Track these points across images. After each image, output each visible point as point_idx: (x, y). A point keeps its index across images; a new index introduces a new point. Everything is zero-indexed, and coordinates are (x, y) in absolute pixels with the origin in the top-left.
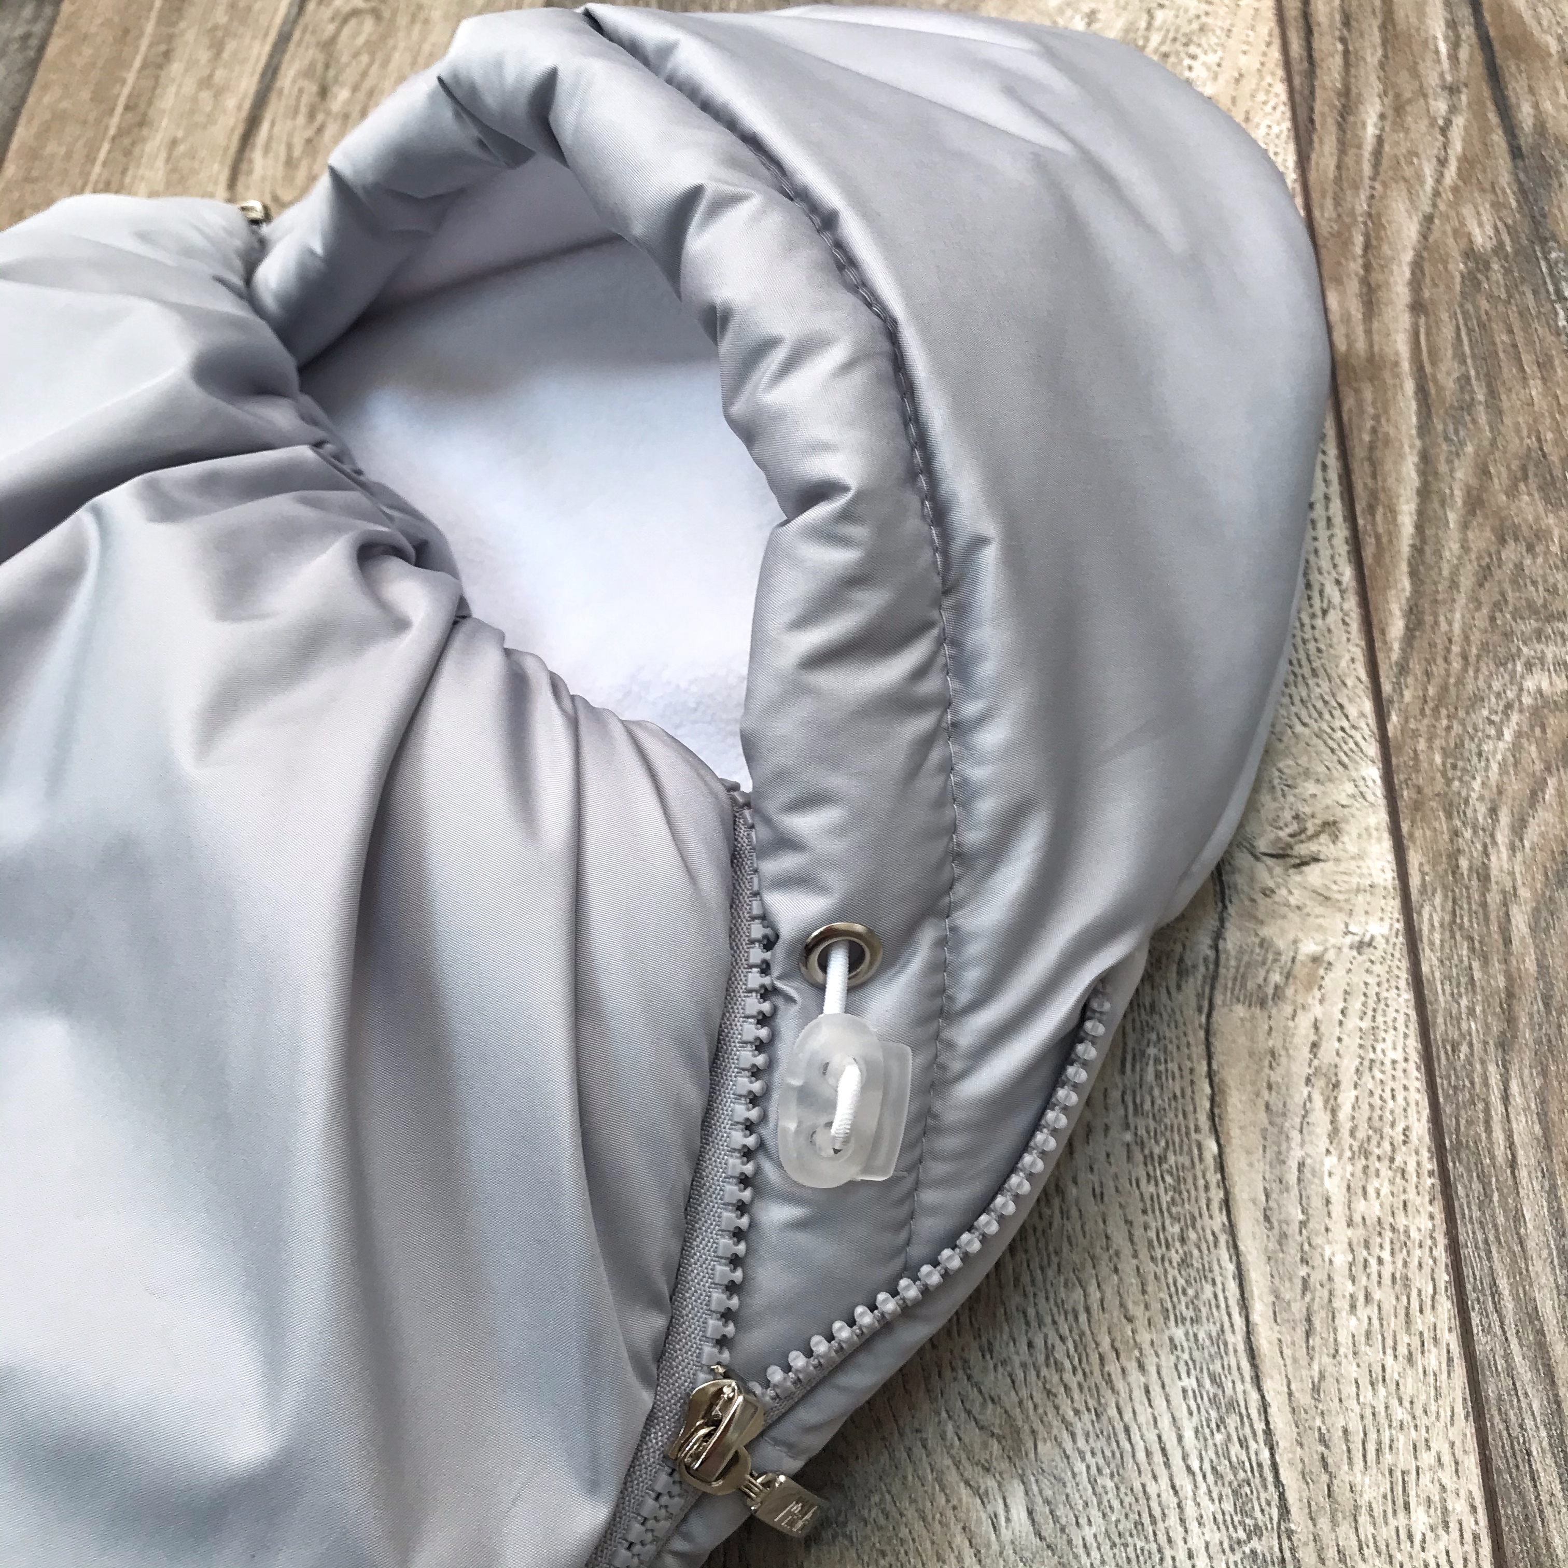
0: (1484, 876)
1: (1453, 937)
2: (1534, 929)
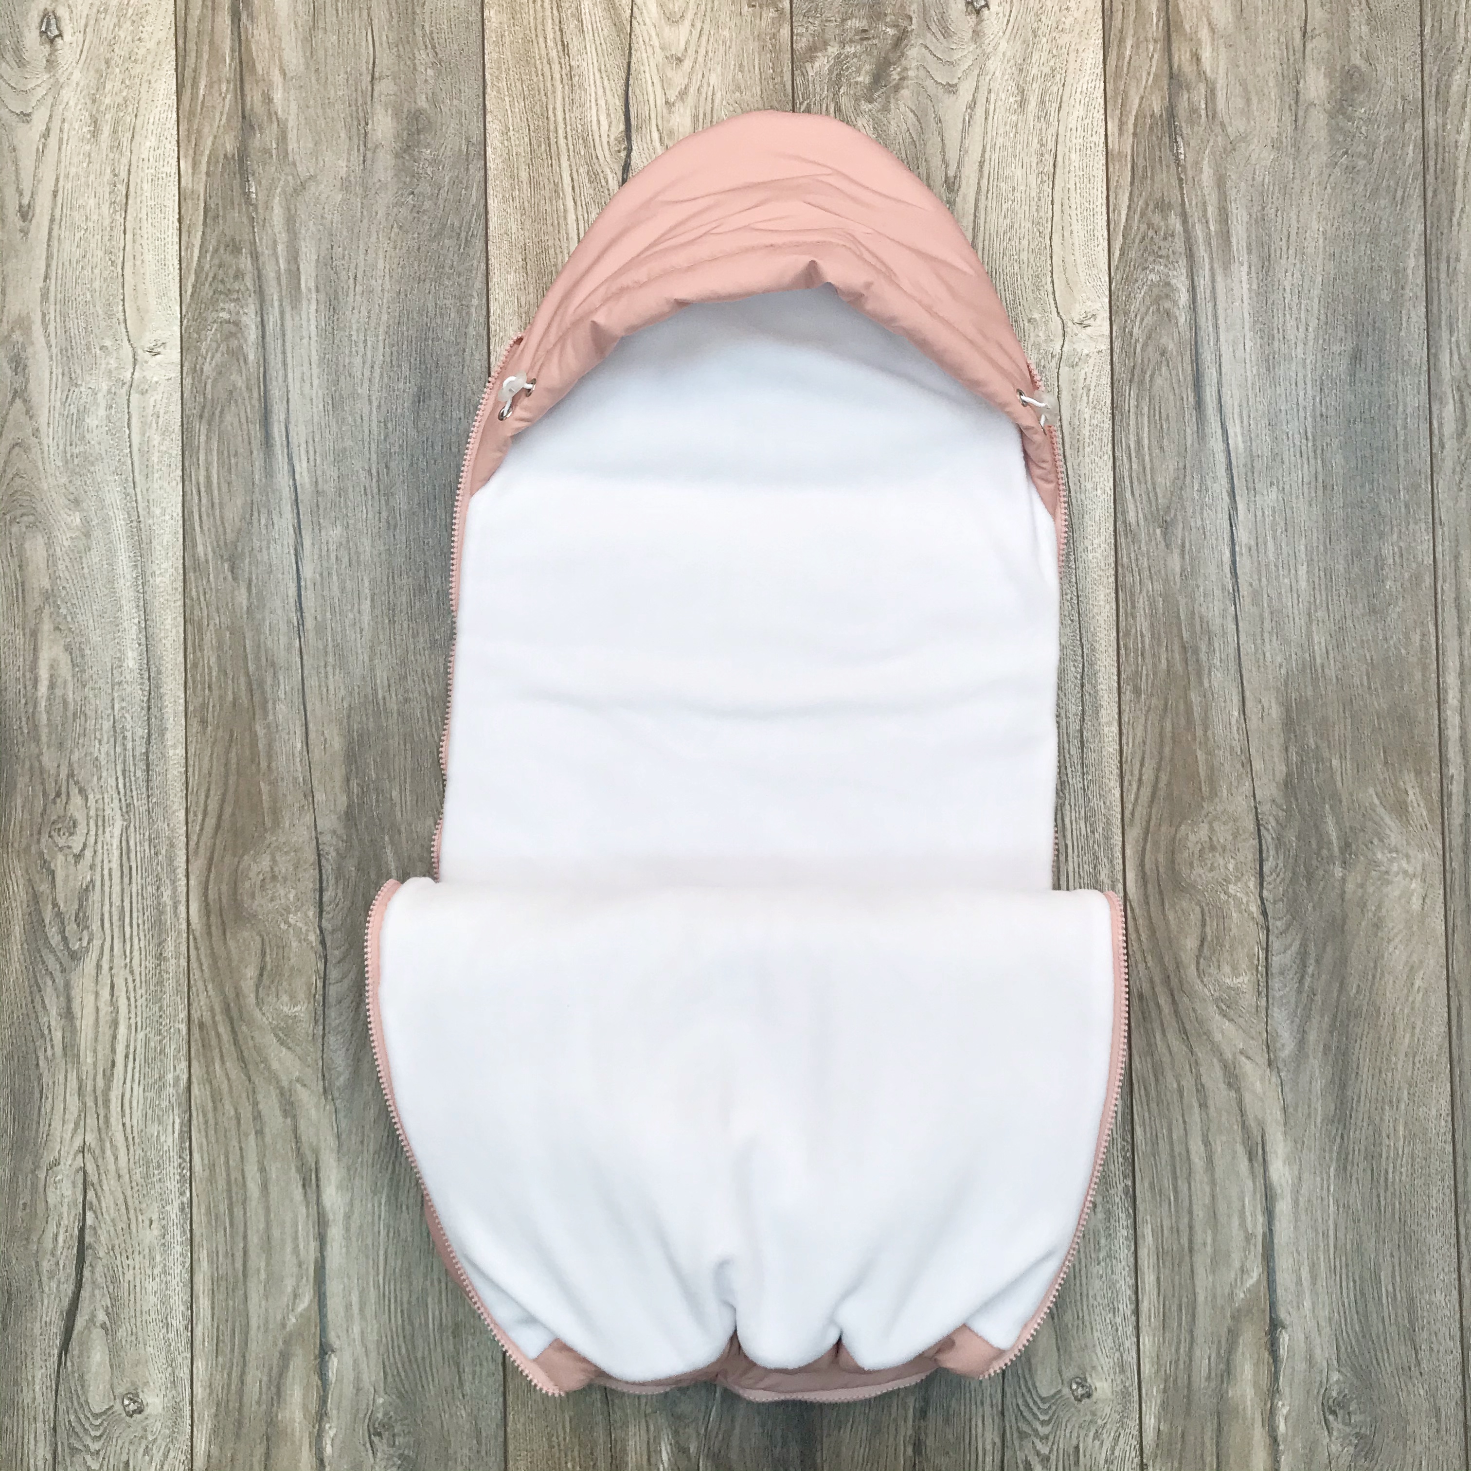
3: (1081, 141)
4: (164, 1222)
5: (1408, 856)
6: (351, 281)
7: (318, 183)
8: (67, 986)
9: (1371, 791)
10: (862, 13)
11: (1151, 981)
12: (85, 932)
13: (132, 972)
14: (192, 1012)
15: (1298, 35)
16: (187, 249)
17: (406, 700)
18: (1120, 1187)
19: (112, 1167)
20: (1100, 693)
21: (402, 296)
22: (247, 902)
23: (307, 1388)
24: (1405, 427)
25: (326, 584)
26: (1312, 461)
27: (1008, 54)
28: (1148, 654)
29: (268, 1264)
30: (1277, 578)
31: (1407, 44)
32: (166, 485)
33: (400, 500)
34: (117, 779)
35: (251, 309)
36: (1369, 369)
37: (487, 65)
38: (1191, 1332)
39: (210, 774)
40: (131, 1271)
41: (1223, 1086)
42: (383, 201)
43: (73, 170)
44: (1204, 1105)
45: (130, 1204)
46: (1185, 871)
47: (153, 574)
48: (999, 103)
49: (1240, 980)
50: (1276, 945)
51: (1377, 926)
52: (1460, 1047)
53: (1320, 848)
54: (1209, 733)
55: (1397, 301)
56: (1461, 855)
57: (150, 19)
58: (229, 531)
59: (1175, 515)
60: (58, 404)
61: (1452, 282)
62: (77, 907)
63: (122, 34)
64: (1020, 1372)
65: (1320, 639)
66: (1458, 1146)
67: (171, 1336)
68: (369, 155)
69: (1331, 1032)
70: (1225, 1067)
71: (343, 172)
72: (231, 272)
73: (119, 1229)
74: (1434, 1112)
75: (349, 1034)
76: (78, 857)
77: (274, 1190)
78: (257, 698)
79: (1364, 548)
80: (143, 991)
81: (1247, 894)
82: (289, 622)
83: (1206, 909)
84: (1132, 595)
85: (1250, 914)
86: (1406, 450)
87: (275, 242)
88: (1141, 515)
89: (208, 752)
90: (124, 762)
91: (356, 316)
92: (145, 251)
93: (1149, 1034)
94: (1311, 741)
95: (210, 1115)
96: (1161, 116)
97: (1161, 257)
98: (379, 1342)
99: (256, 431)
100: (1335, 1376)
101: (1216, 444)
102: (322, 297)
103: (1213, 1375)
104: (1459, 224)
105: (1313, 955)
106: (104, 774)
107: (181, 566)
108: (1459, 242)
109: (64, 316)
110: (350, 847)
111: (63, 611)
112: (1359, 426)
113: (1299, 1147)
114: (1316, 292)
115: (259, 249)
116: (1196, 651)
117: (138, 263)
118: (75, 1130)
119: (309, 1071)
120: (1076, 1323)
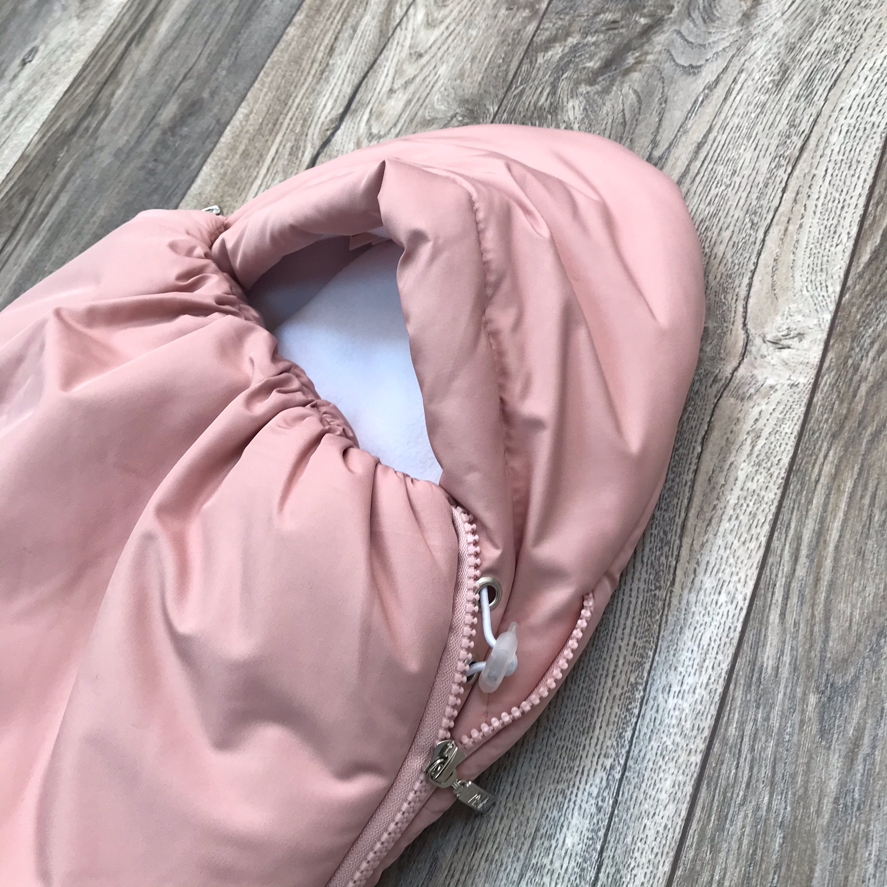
0: (856, 368)
1: (832, 390)
2: (868, 393)
7: (102, 152)
10: (619, 7)
27: (781, 34)
42: (133, 166)
48: (749, 83)
87: (49, 192)
102: (49, 235)
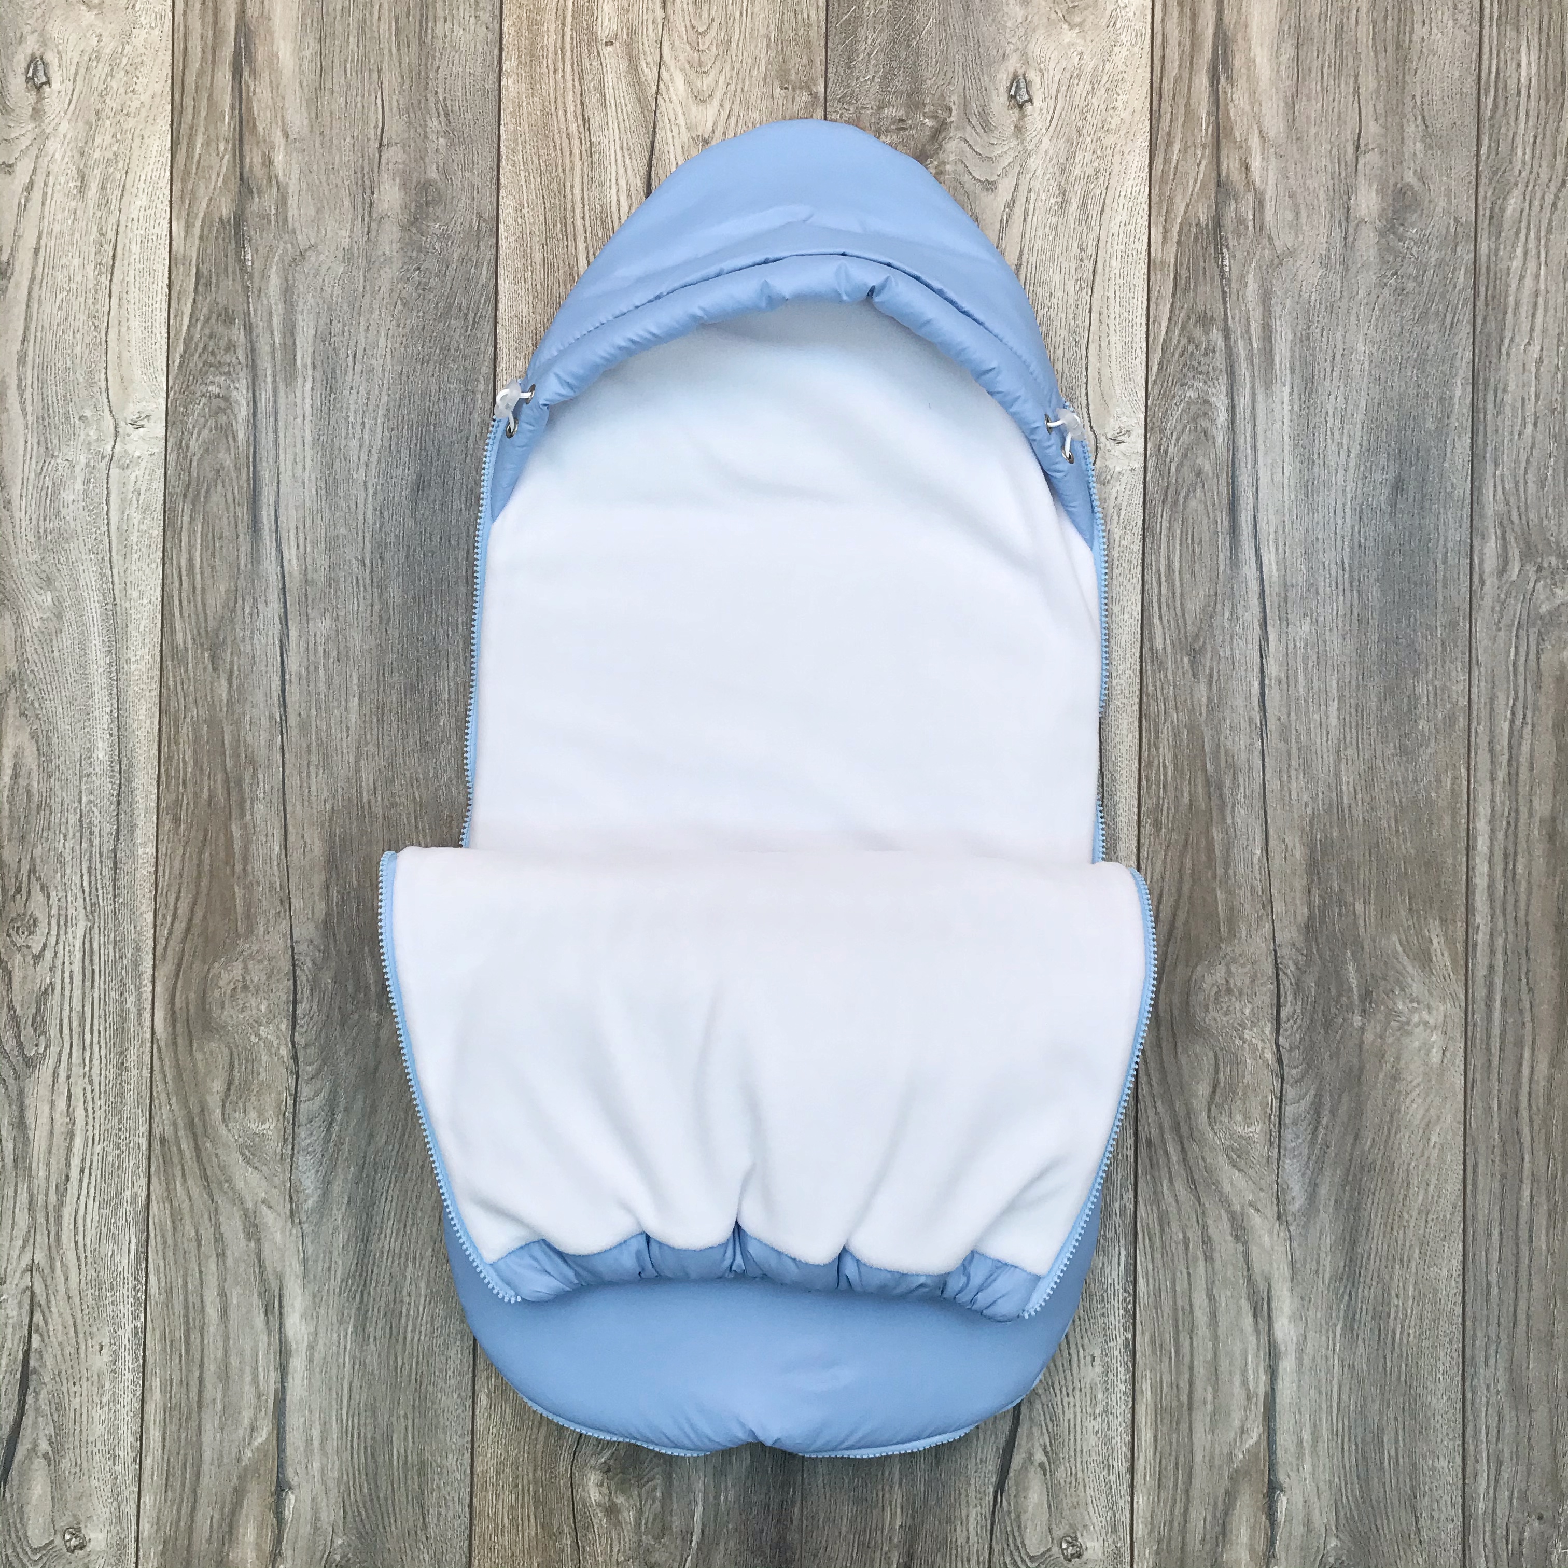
3: (1123, 247)
4: (115, 1347)
5: (1429, 1008)
6: (350, 359)
7: (319, 254)
8: (21, 1093)
9: (1395, 938)
10: (900, 101)
11: (1161, 1128)
12: (42, 1037)
13: (91, 1082)
14: (154, 1126)
15: (1350, 150)
16: (176, 317)
17: (393, 805)
18: (1120, 1340)
19: (62, 1288)
20: (1119, 825)
21: (404, 377)
22: (216, 1013)
23: (261, 1526)
24: (1445, 562)
25: (312, 678)
26: (1348, 593)
27: (1051, 153)
28: (1170, 788)
29: (224, 1395)
30: (1307, 713)
31: (1462, 166)
32: (145, 567)
33: (395, 591)
34: (82, 876)
35: (243, 383)
36: (1411, 500)
37: (503, 137)
38: (1187, 1492)
39: (181, 875)
40: (78, 1400)
41: (1229, 1238)
42: (387, 275)
43: (57, 228)
44: (1209, 1258)
45: (79, 1328)
46: (1199, 1013)
47: (128, 661)
48: (1039, 204)
49: (1252, 1129)
50: (1291, 1093)
51: (1395, 1077)
52: (1475, 1205)
53: (1340, 995)
54: (1231, 872)
55: (1441, 431)
56: (1483, 1006)
57: (145, 70)
58: (210, 618)
59: (1204, 643)
60: (32, 475)
61: (1499, 413)
62: (34, 1011)
63: (114, 85)
64: (1009, 1529)
65: (1348, 778)
66: (1468, 1308)
67: (118, 1468)
68: (374, 225)
69: (1343, 1187)
70: (1233, 1217)
71: (346, 243)
72: (223, 343)
73: (67, 1352)
74: (1445, 1272)
75: (319, 1155)
76: (38, 958)
77: (233, 1315)
78: (234, 796)
79: (1398, 686)
80: (102, 1102)
81: (1263, 1040)
82: (271, 717)
83: (1220, 1057)
84: (1156, 725)
85: (1265, 1061)
86: (1445, 586)
87: (270, 314)
88: (1168, 642)
89: (180, 852)
90: (90, 860)
91: (354, 396)
92: (132, 317)
93: (1155, 1182)
94: (1336, 885)
95: (169, 1234)
96: (1207, 225)
97: (1200, 373)
98: (339, 1481)
99: (243, 513)
100: (1333, 1542)
101: (1249, 571)
102: (319, 375)
103: (1208, 1537)
104: (1508, 354)
105: (1328, 1106)
106: (68, 871)
107: (158, 654)
108: (1507, 374)
109: (42, 383)
110: (326, 956)
111: (30, 696)
112: (1398, 559)
113: (1306, 1304)
114: (1359, 417)
115: (253, 321)
116: (1220, 786)
117: (124, 329)
118: (23, 1247)
119: (275, 1192)
120: (1068, 1480)
